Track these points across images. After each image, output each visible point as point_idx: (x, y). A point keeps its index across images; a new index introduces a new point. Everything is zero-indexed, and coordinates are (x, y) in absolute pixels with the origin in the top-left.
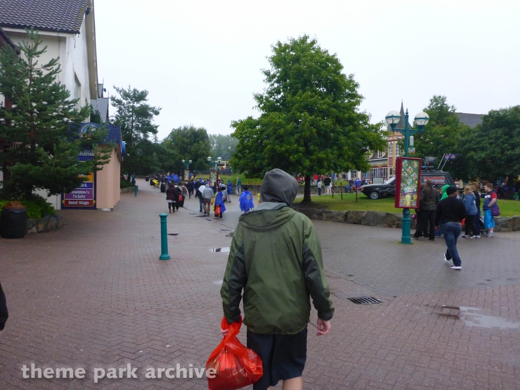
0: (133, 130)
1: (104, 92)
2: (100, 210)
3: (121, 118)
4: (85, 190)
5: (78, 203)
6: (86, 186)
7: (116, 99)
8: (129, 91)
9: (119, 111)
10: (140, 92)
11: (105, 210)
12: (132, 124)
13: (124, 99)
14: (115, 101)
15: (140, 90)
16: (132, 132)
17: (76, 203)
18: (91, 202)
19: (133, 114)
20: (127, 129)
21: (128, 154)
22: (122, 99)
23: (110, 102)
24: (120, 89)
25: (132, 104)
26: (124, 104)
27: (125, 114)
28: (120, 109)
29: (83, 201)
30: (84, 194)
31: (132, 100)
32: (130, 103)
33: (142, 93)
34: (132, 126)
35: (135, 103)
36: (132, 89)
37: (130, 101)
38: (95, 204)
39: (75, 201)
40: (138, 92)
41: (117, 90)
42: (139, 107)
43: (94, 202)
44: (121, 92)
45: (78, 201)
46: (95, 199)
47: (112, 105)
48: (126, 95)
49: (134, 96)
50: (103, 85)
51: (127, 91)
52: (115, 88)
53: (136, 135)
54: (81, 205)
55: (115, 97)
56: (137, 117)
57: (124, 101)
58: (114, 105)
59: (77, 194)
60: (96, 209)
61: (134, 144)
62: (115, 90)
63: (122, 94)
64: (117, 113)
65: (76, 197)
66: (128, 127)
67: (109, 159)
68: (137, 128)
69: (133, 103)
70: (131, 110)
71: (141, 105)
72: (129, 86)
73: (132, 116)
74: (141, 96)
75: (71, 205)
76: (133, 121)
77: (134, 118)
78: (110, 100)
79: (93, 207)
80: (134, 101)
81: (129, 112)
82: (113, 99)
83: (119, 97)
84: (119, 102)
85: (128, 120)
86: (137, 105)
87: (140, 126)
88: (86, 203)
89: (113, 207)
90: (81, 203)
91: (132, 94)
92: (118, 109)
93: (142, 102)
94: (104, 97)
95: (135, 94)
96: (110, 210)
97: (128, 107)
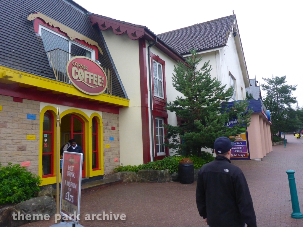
0: (279, 103)
1: (257, 83)
2: (253, 160)
3: (270, 96)
4: (241, 147)
5: (238, 155)
6: (241, 143)
7: (265, 85)
8: (273, 79)
9: (268, 93)
10: (280, 78)
11: (257, 160)
12: (278, 99)
13: (270, 84)
14: (264, 87)
15: (280, 77)
16: (278, 104)
17: (236, 155)
18: (246, 155)
19: (277, 93)
20: (274, 103)
21: (277, 120)
22: (268, 85)
23: (261, 88)
24: (267, 78)
25: (275, 87)
26: (270, 88)
27: (272, 94)
28: (269, 91)
29: (241, 154)
30: (241, 149)
31: (275, 84)
32: (274, 86)
33: (282, 78)
34: (278, 101)
35: (278, 85)
36: (274, 78)
37: (274, 85)
38: (249, 156)
39: (236, 154)
40: (278, 78)
41: (265, 80)
42: (281, 87)
43: (248, 154)
44: (267, 81)
45: (238, 154)
46: (249, 152)
47: (263, 89)
48: (271, 82)
49: (277, 82)
50: (255, 79)
51: (272, 79)
52: (263, 79)
53: (281, 106)
54: (240, 157)
55: (264, 85)
56: (280, 94)
57: (271, 86)
58: (264, 90)
59: (236, 150)
60: (250, 159)
61: (280, 112)
62: (264, 80)
63: (268, 81)
64: (267, 94)
65: (236, 151)
66: (274, 101)
67: (249, 123)
68: (281, 101)
69: (277, 86)
70: (275, 90)
71: (282, 86)
72: (273, 76)
73: (277, 94)
74: (281, 81)
75: (233, 157)
76: (278, 98)
77: (278, 95)
78: (261, 87)
79: (248, 158)
80: (277, 84)
81: (274, 92)
82: (263, 86)
83: (266, 84)
84: (267, 87)
85: (274, 97)
86: (279, 87)
87: (283, 99)
88: (243, 156)
89: (262, 158)
90: (239, 155)
91: (275, 81)
92: (267, 92)
93: (283, 84)
94: (257, 86)
95: (277, 80)
96: (260, 160)
97: (273, 89)
